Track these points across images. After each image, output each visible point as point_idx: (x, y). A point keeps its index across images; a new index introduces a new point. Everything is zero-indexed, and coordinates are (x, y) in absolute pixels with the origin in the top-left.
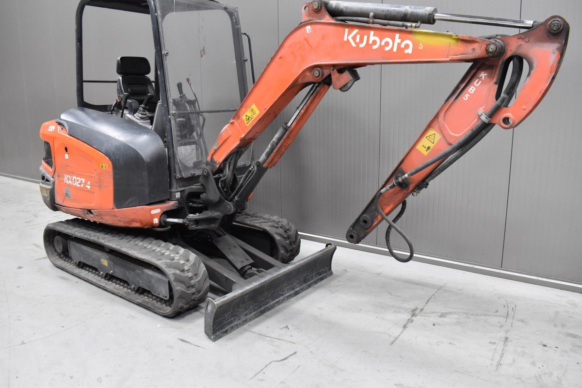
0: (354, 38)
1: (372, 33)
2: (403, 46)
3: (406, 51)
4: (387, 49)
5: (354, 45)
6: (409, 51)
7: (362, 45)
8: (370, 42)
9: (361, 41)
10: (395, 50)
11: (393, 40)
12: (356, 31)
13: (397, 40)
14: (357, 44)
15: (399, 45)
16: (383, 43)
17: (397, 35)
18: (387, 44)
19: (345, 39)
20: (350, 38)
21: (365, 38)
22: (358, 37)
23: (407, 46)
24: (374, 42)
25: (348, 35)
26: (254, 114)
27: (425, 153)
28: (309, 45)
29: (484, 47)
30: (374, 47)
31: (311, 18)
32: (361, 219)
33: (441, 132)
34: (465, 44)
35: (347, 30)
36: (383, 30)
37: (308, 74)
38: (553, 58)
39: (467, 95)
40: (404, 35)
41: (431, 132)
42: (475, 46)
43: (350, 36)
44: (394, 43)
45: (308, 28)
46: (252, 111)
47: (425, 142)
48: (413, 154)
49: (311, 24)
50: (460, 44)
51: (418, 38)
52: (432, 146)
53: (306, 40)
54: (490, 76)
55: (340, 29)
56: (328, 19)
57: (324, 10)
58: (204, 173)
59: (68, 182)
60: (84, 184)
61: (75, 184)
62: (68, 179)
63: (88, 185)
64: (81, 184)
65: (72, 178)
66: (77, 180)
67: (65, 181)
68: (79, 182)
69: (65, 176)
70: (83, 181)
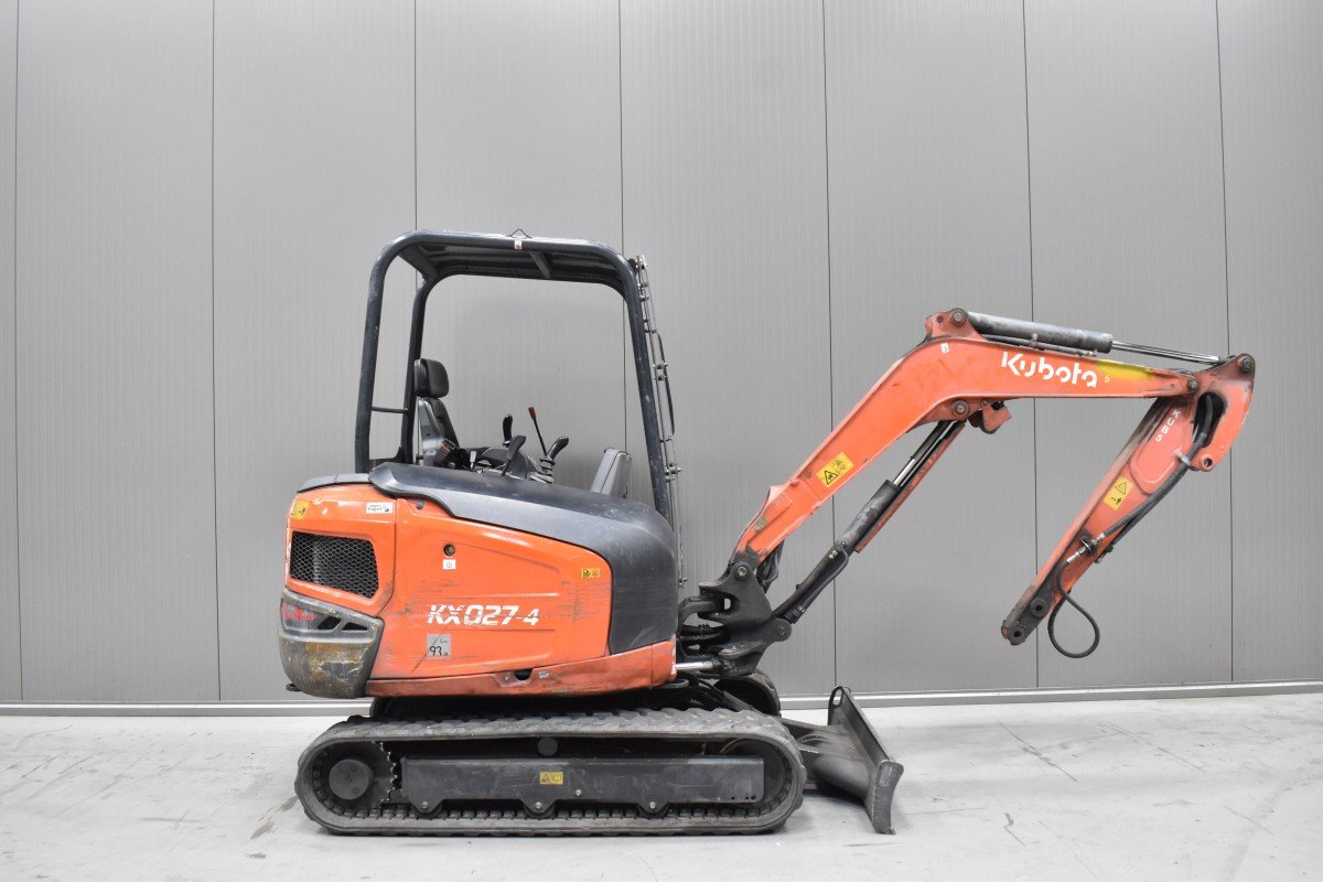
0: (1017, 364)
1: (1042, 359)
2: (1084, 377)
3: (1089, 384)
4: (1064, 380)
5: (1016, 372)
6: (1093, 384)
7: (1028, 374)
8: (1041, 371)
9: (1028, 368)
10: (1074, 381)
11: (1072, 370)
12: (1019, 356)
13: (1077, 371)
14: (1022, 372)
15: (1080, 376)
16: (1058, 373)
17: (1077, 365)
18: (1064, 374)
19: (1004, 364)
20: (1011, 363)
21: (1033, 365)
22: (1023, 363)
23: (1090, 379)
24: (1046, 372)
25: (1008, 360)
26: (843, 468)
27: (1115, 506)
28: (946, 368)
29: (1185, 383)
30: (1046, 377)
31: (948, 333)
32: (1034, 604)
33: (1134, 479)
34: (1160, 379)
35: (1006, 354)
36: (1055, 359)
37: (943, 409)
38: (1245, 395)
39: (1160, 436)
40: (1086, 365)
41: (1121, 481)
42: (1175, 382)
43: (1011, 361)
44: (1072, 373)
45: (945, 347)
46: (839, 463)
47: (1114, 493)
48: (1100, 511)
49: (949, 341)
50: (1153, 378)
51: (1103, 369)
52: (1123, 497)
53: (941, 362)
54: (1185, 415)
55: (995, 351)
56: (974, 336)
57: (968, 325)
58: (741, 574)
59: (444, 619)
60: (514, 617)
61: (477, 621)
62: (446, 613)
63: (532, 617)
64: (500, 618)
65: (465, 609)
66: (486, 612)
67: (430, 621)
68: (492, 616)
69: (434, 608)
70: (514, 609)
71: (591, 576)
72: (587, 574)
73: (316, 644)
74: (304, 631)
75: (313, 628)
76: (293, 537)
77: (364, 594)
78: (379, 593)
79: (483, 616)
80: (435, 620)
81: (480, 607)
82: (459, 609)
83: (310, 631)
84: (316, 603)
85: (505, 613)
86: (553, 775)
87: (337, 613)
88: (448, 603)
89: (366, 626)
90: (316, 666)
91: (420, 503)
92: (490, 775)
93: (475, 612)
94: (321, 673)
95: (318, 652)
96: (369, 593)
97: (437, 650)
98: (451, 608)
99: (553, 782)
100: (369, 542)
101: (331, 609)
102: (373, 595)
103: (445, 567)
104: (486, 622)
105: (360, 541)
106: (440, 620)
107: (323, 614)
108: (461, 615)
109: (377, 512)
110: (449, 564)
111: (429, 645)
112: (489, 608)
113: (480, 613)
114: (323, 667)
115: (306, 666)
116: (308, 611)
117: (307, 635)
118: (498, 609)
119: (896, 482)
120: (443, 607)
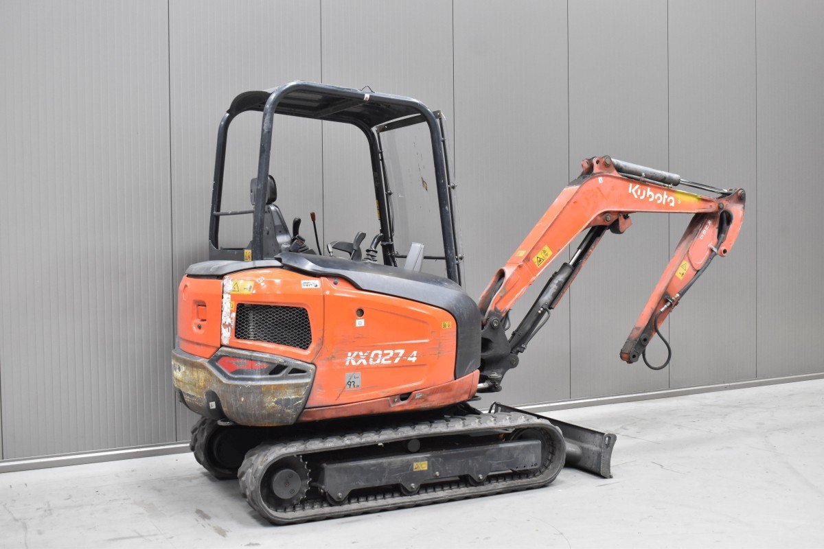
0: (636, 191)
1: (649, 189)
2: (668, 200)
4: (659, 202)
5: (636, 196)
6: (672, 204)
7: (642, 198)
8: (648, 196)
9: (641, 194)
10: (664, 203)
12: (637, 186)
13: (665, 196)
14: (639, 197)
15: (666, 199)
16: (656, 198)
17: (665, 193)
18: (659, 198)
19: (630, 192)
20: (633, 191)
21: (644, 192)
22: (639, 191)
23: (671, 201)
24: (650, 196)
26: (547, 255)
27: (681, 277)
28: (602, 193)
29: (717, 205)
30: (651, 200)
31: (602, 171)
32: (643, 337)
33: (690, 262)
34: (705, 202)
35: (631, 184)
36: (656, 188)
37: (599, 218)
38: (741, 212)
39: (702, 236)
40: (670, 193)
41: (684, 262)
42: (712, 204)
43: (633, 189)
44: (663, 197)
45: (600, 179)
46: (545, 252)
47: (681, 270)
48: (674, 280)
49: (603, 176)
50: (700, 201)
51: (679, 196)
52: (685, 272)
53: (598, 188)
54: (714, 224)
55: (626, 183)
56: (615, 173)
57: (612, 167)
58: (495, 325)
59: (356, 362)
60: (402, 357)
61: (378, 361)
62: (358, 357)
63: (413, 357)
64: (393, 359)
65: (370, 353)
66: (384, 355)
67: (347, 363)
68: (388, 357)
69: (350, 354)
70: (402, 352)
71: (447, 327)
72: (445, 326)
73: (271, 385)
74: (259, 377)
75: (266, 374)
76: (237, 308)
77: (301, 347)
78: (312, 346)
79: (382, 358)
80: (350, 362)
81: (380, 352)
82: (366, 354)
83: (264, 377)
84: (267, 356)
85: (396, 355)
86: (421, 463)
87: (285, 362)
88: (359, 351)
89: (306, 370)
90: (270, 402)
91: (336, 280)
92: (382, 468)
93: (376, 355)
94: (274, 407)
95: (272, 391)
96: (305, 346)
97: (353, 383)
98: (361, 353)
99: (421, 469)
100: (304, 309)
101: (280, 360)
102: (307, 347)
103: (357, 325)
104: (384, 362)
105: (297, 308)
106: (354, 363)
107: (275, 364)
108: (367, 358)
109: (309, 287)
110: (360, 322)
111: (347, 381)
112: (386, 352)
113: (380, 356)
114: (276, 403)
115: (261, 404)
116: (261, 361)
117: (261, 380)
118: (391, 352)
119: (571, 263)
120: (356, 353)
